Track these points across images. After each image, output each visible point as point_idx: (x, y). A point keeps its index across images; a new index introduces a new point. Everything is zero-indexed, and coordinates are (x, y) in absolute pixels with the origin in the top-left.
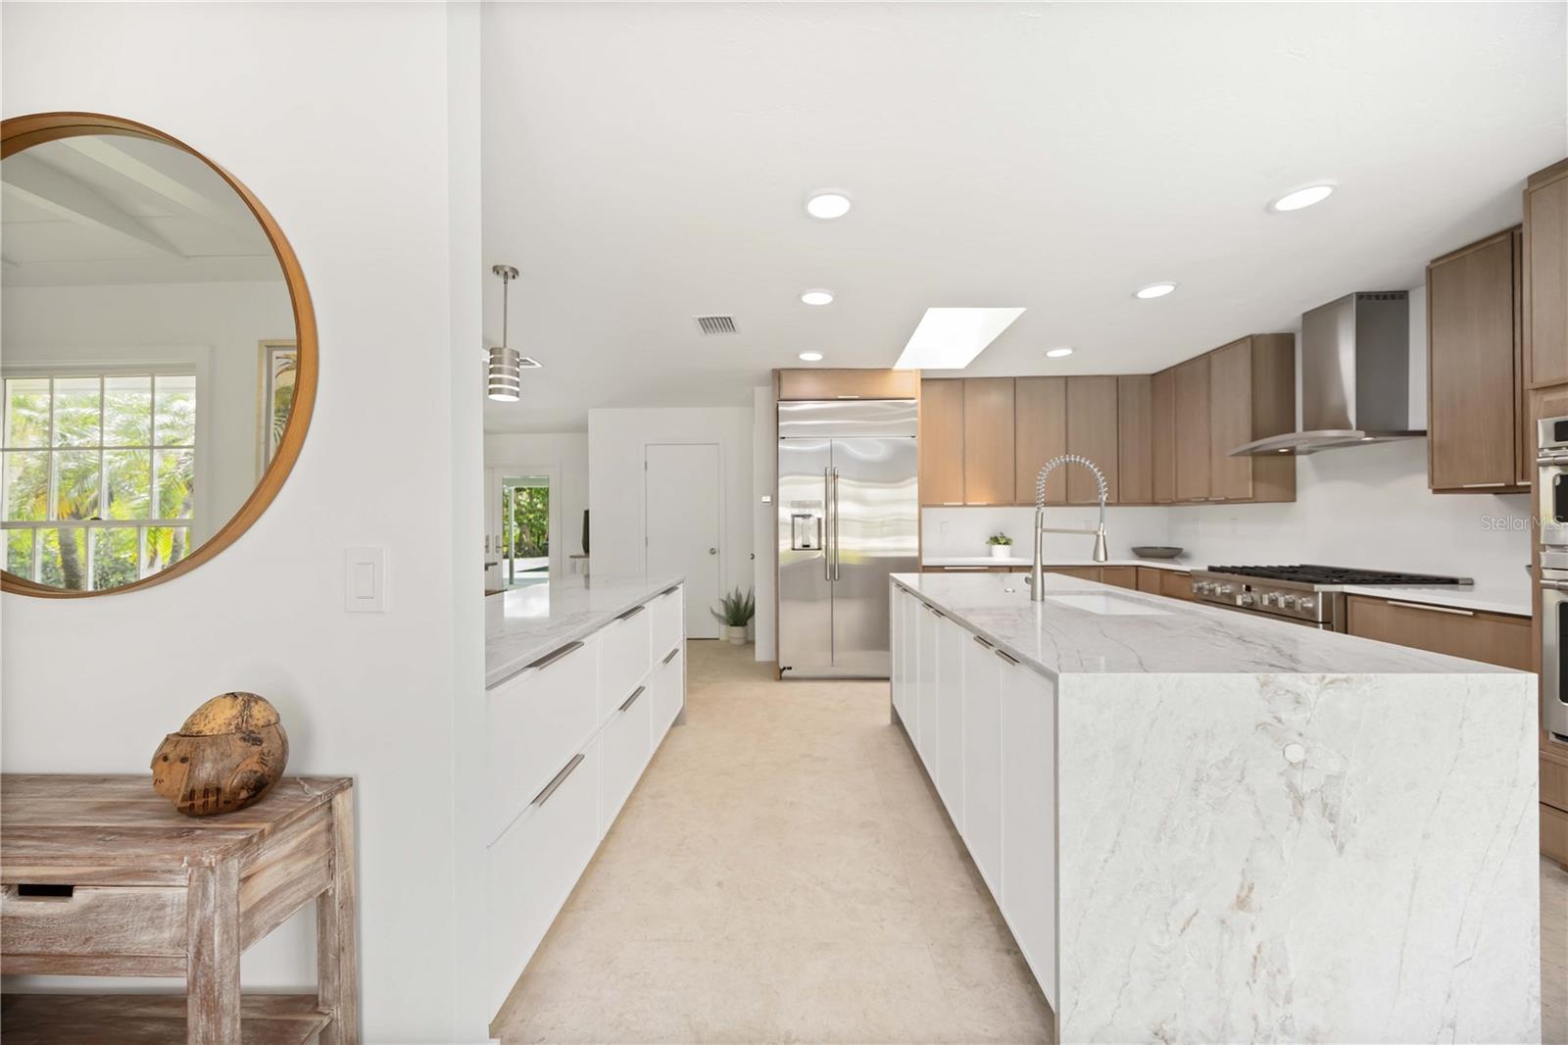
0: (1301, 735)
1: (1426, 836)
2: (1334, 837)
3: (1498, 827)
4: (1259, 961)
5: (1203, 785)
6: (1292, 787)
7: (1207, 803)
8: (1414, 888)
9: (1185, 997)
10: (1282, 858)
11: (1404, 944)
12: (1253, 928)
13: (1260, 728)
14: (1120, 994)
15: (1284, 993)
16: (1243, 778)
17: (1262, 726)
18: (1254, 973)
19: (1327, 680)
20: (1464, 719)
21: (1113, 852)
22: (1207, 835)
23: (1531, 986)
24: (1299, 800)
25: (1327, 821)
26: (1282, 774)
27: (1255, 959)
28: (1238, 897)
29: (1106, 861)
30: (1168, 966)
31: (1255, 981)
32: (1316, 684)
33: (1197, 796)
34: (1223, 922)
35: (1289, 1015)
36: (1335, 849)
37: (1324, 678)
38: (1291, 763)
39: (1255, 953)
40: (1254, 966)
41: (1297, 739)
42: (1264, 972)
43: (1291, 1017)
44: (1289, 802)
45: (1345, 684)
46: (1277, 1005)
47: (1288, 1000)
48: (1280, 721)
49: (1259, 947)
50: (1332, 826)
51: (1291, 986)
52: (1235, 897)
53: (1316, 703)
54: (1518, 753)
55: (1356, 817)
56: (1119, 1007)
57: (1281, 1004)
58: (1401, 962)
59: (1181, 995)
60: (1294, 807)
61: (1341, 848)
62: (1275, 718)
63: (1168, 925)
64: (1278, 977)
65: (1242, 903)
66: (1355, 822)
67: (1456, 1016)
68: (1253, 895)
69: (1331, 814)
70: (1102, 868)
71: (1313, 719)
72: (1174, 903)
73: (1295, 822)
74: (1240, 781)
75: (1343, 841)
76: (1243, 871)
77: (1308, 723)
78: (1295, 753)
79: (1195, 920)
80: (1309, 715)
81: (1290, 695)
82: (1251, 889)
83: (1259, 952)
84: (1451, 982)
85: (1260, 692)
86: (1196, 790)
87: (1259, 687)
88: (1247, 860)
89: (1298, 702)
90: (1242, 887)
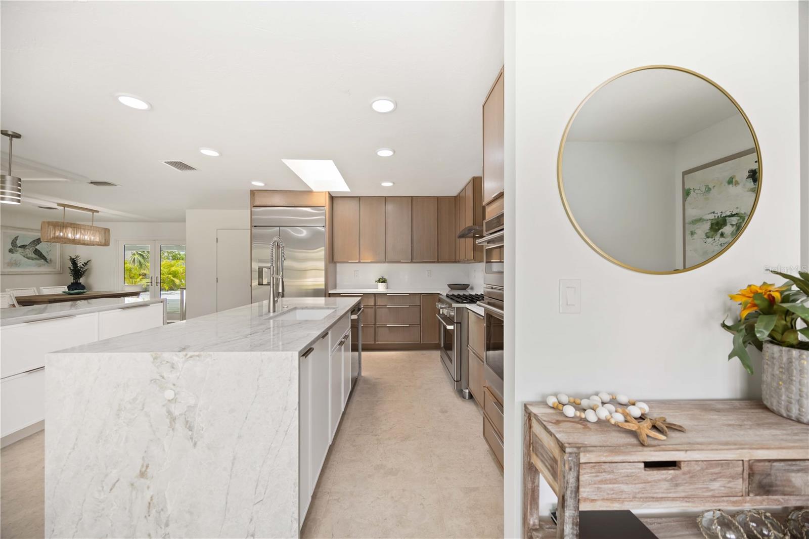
0: (174, 385)
1: (239, 437)
2: (191, 438)
3: (277, 431)
4: (151, 505)
5: (123, 412)
6: (169, 413)
7: (124, 422)
8: (233, 464)
9: (112, 525)
10: (164, 450)
11: (228, 494)
12: (148, 488)
13: (152, 381)
14: (77, 524)
15: (165, 521)
16: (143, 408)
17: (153, 381)
18: (149, 512)
19: (188, 356)
20: (260, 376)
21: (74, 449)
22: (124, 439)
23: (293, 513)
24: (173, 420)
25: (188, 430)
26: (164, 406)
27: (150, 503)
28: (140, 471)
29: (70, 454)
30: (103, 509)
31: (149, 516)
32: (182, 358)
33: (119, 418)
34: (132, 485)
35: (167, 533)
36: (192, 444)
37: (186, 355)
38: (169, 400)
39: (149, 501)
40: (149, 507)
41: (172, 387)
42: (154, 511)
43: (168, 534)
44: (168, 421)
45: (198, 358)
46: (161, 528)
47: (167, 525)
48: (163, 377)
49: (152, 497)
50: (190, 433)
51: (168, 517)
52: (139, 471)
53: (182, 368)
54: (287, 393)
55: (203, 428)
56: (77, 532)
57: (163, 527)
58: (226, 503)
59: (110, 524)
60: (170, 423)
61: (195, 444)
62: (161, 376)
63: (103, 487)
64: (162, 513)
65: (143, 474)
66: (202, 430)
67: (254, 531)
68: (148, 470)
69: (190, 426)
70: (68, 458)
71: (181, 377)
72: (107, 475)
73: (171, 431)
74: (142, 410)
75: (196, 440)
76: (143, 457)
77: (178, 378)
78: (170, 394)
79: (117, 485)
80: (178, 374)
81: (168, 364)
82: (147, 467)
83: (151, 500)
84: (252, 513)
85: (153, 363)
86: (118, 415)
87: (152, 360)
88: (145, 452)
89: (173, 368)
90: (143, 466)
